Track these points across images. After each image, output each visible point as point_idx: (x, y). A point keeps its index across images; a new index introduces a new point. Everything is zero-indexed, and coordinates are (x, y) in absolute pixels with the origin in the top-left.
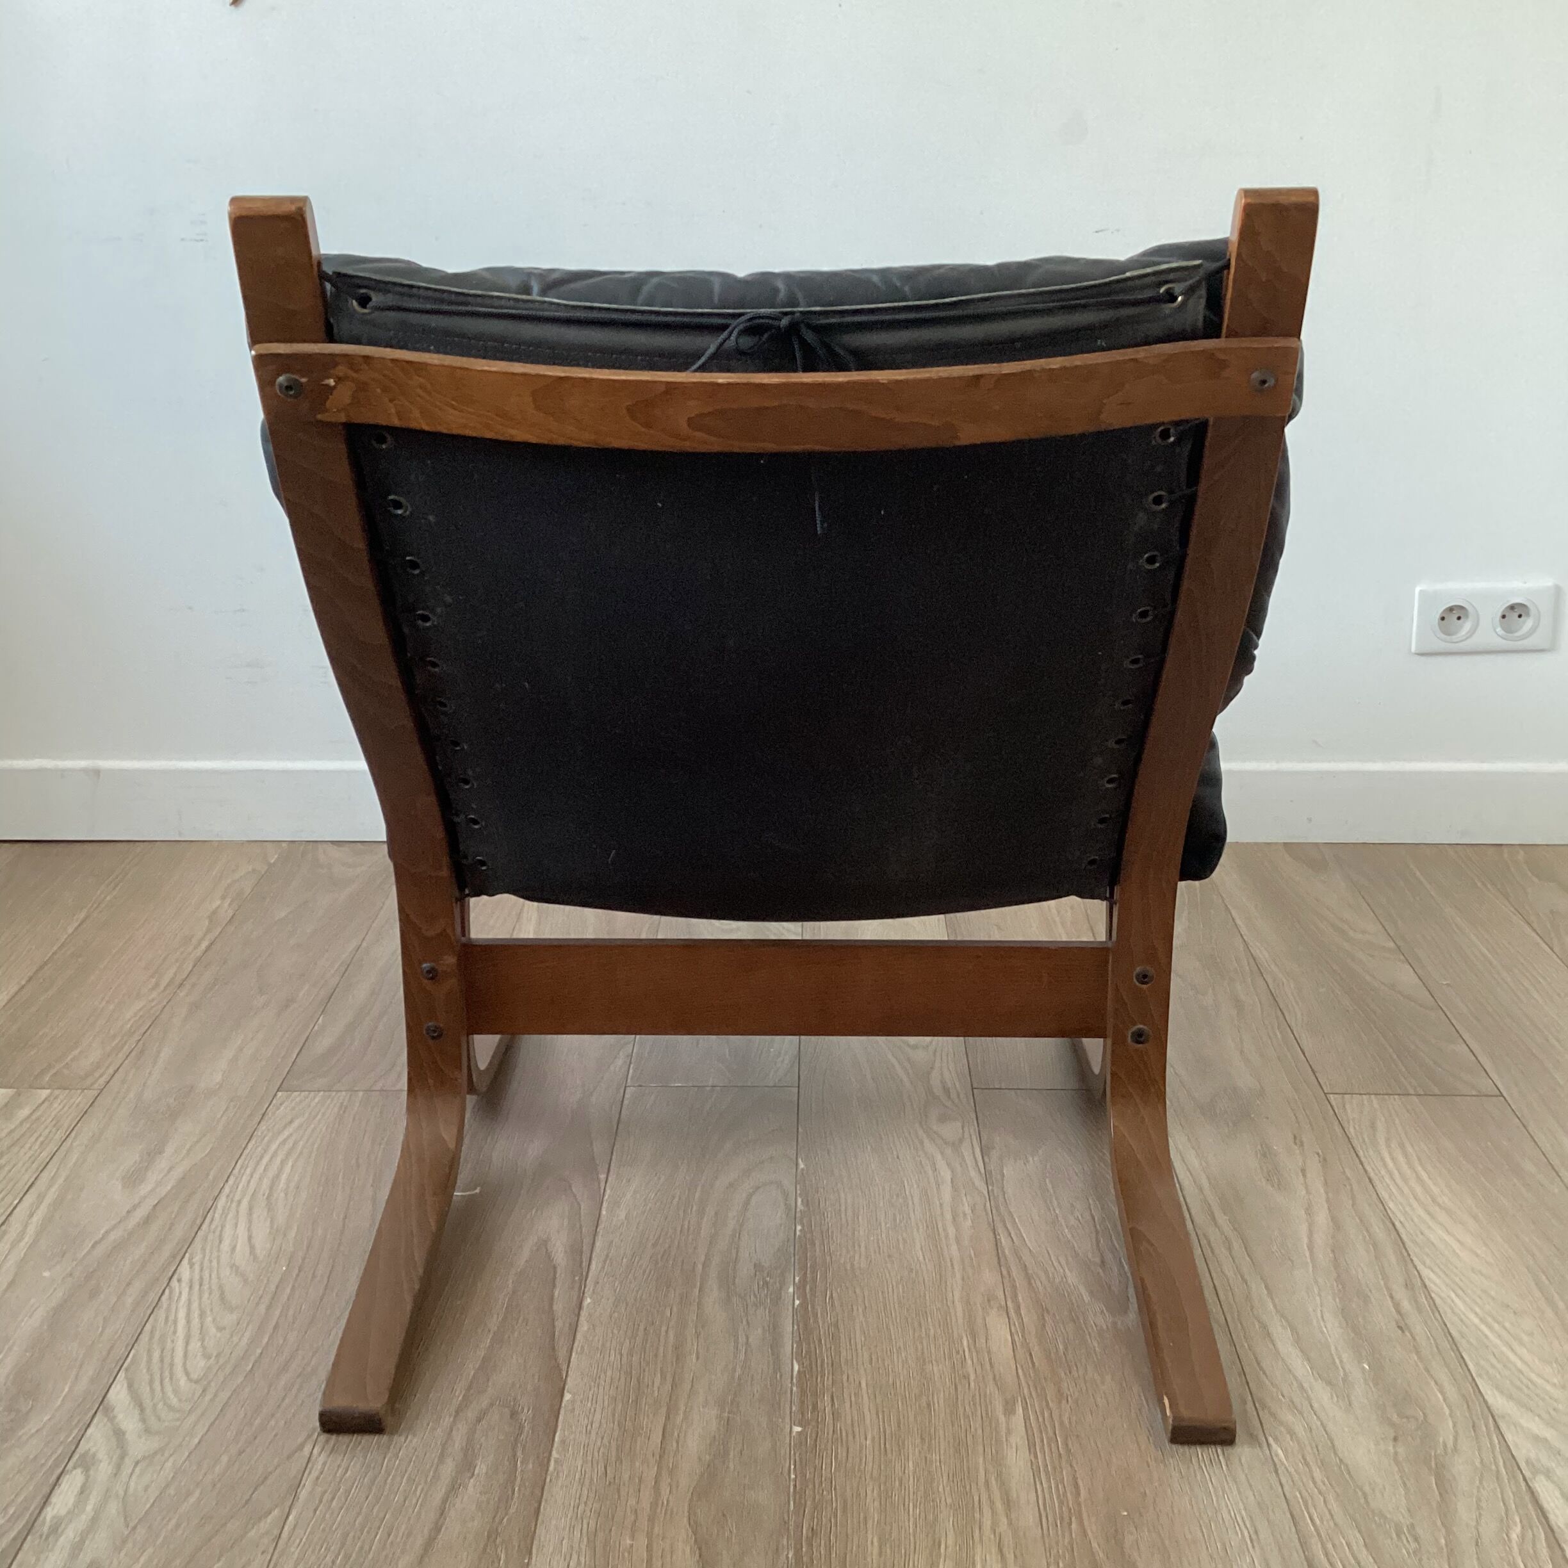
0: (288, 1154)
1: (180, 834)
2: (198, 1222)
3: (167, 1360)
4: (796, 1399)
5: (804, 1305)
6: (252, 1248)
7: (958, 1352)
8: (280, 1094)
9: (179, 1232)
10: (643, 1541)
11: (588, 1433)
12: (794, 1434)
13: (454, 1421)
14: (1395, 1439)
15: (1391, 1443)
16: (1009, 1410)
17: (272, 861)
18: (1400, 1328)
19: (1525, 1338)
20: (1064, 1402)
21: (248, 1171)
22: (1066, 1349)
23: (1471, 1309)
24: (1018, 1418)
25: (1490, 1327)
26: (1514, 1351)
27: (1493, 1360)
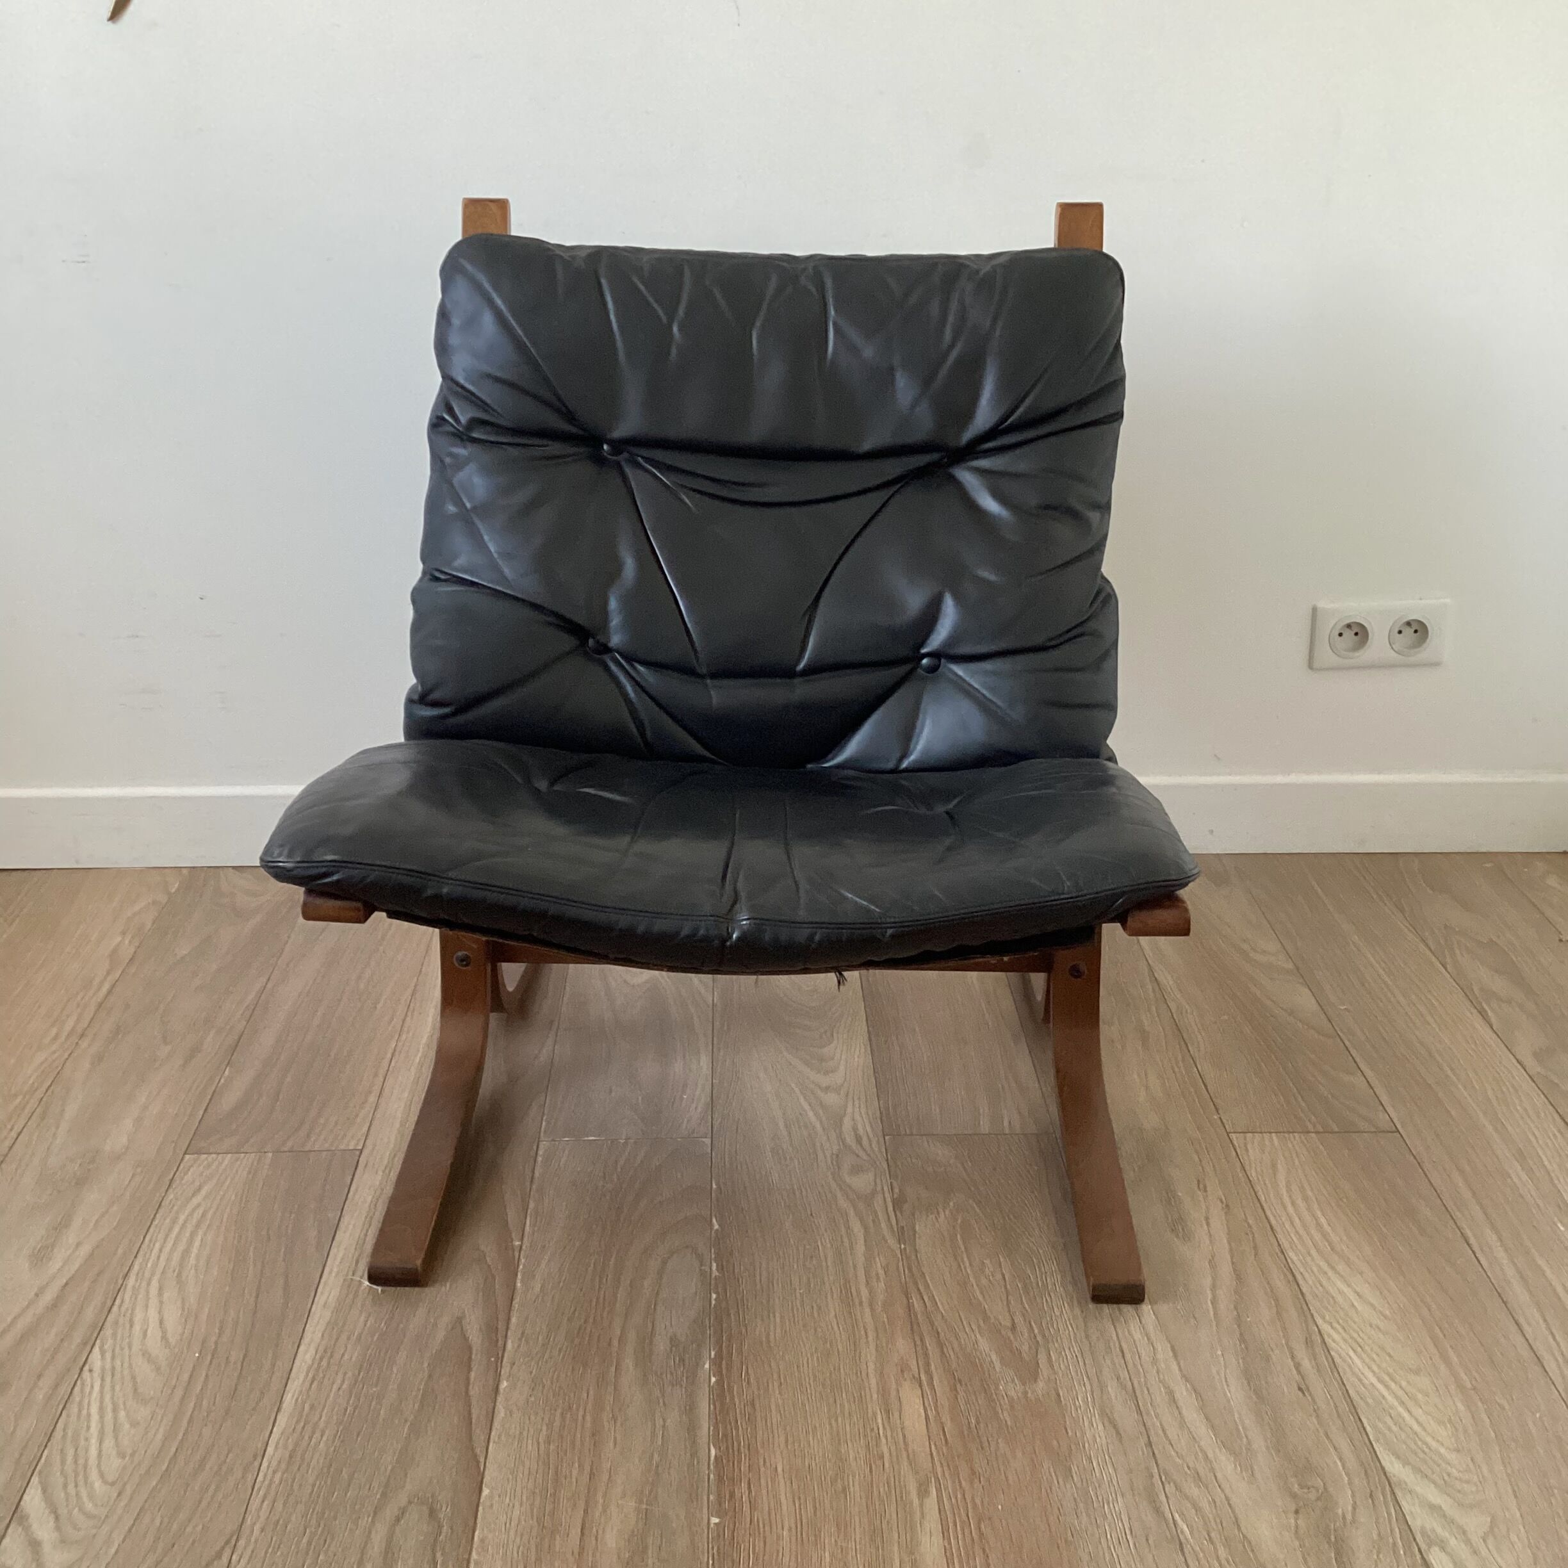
0: (198, 1226)
1: (77, 862)
2: (109, 1303)
3: (81, 1461)
4: (713, 1488)
5: (720, 1382)
6: (164, 1332)
7: (872, 1430)
8: (187, 1157)
9: (89, 1314)
11: (507, 1531)
12: (712, 1525)
13: (373, 1522)
14: (1297, 1512)
15: (1292, 1516)
16: (923, 1493)
17: (173, 890)
18: (1300, 1389)
19: (1420, 1396)
20: (976, 1481)
21: (158, 1245)
22: (978, 1422)
23: (1369, 1368)
24: (932, 1501)
25: (1387, 1387)
26: (1410, 1412)
27: (1389, 1421)
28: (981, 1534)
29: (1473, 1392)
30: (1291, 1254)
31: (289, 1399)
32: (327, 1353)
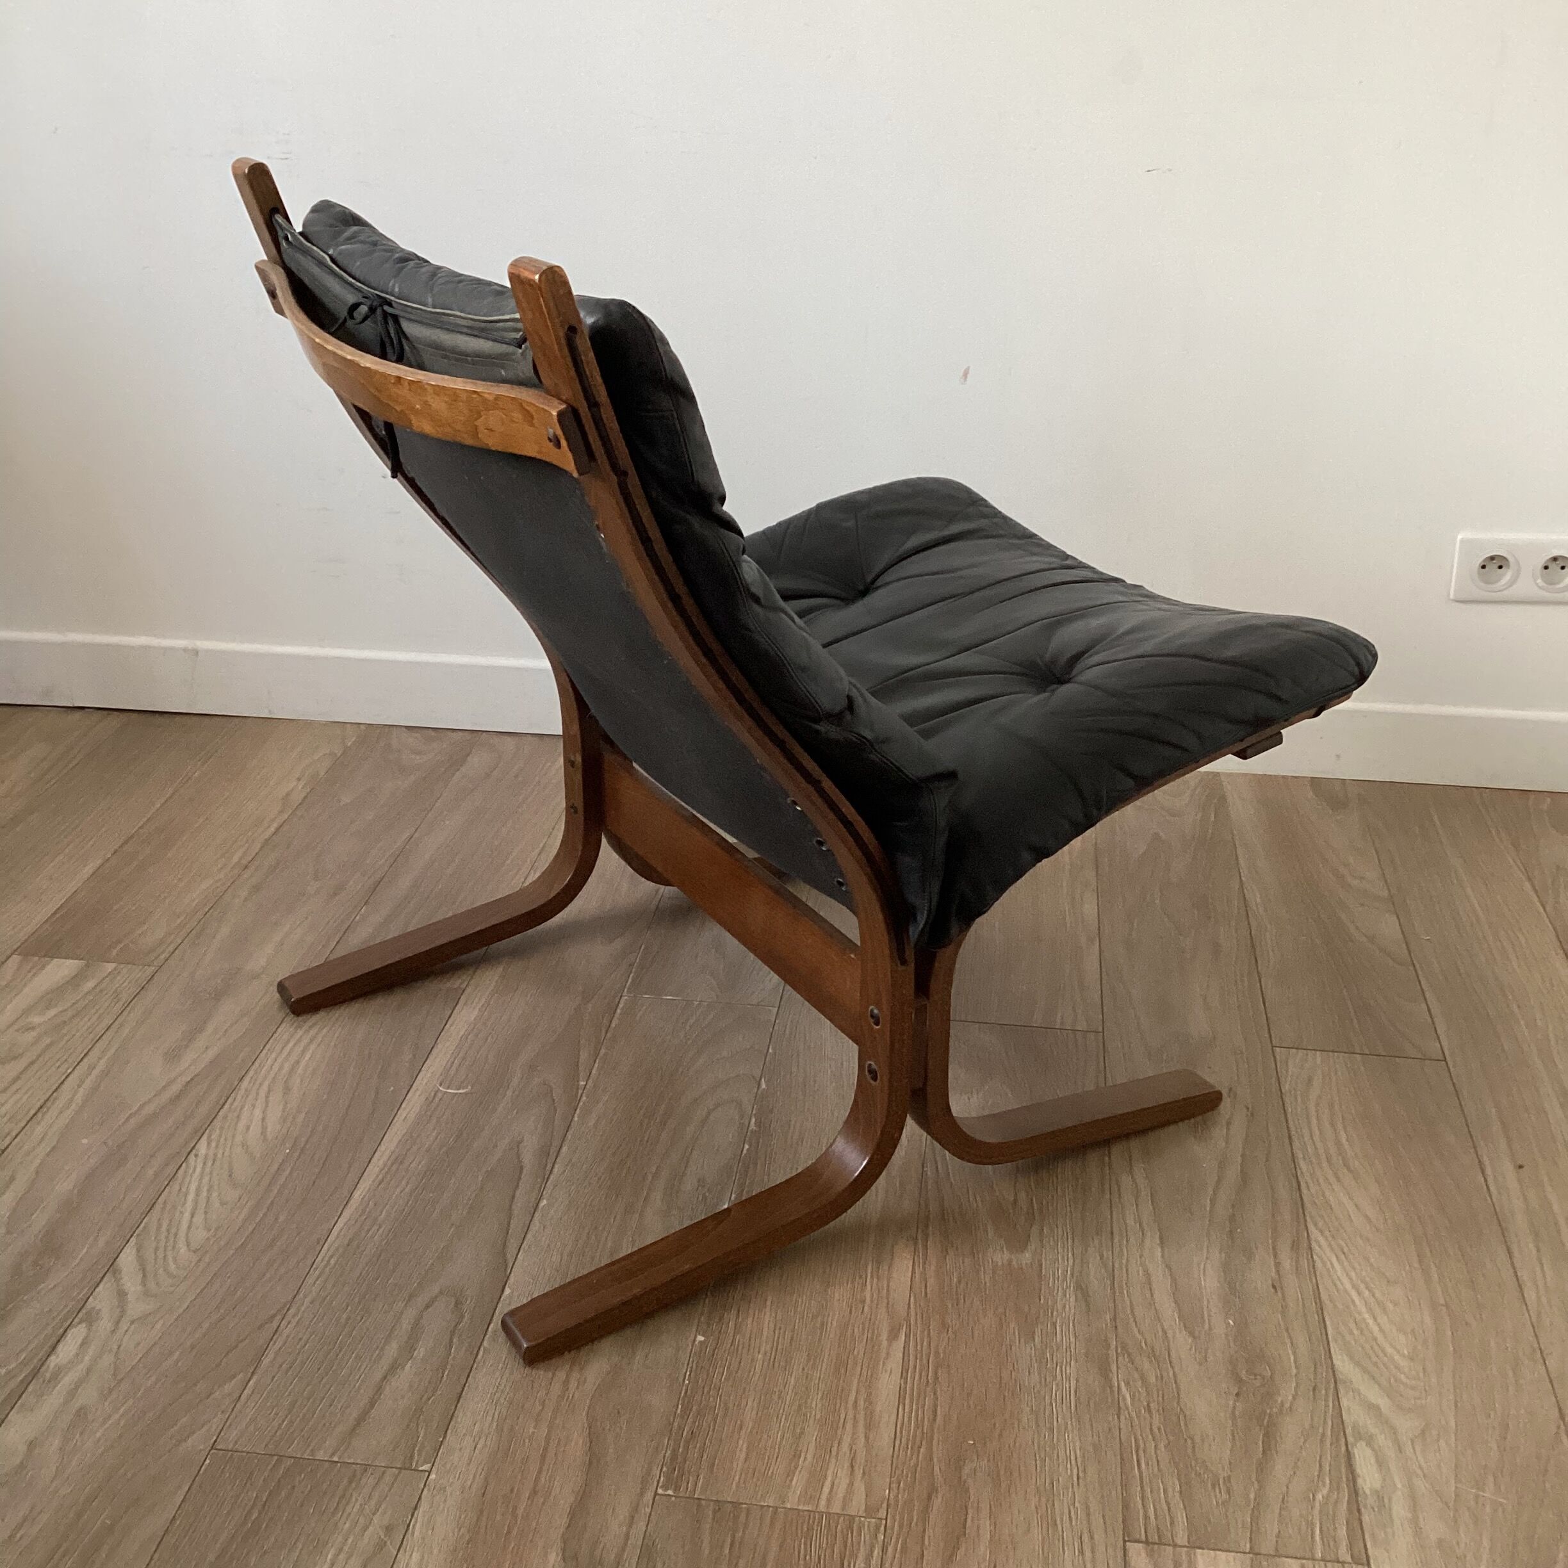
0: (311, 1041)
1: (270, 712)
2: (223, 1100)
3: (173, 1230)
4: (706, 1310)
6: (264, 1128)
7: (861, 1278)
9: (204, 1109)
10: (543, 1430)
12: (696, 1343)
13: (407, 1304)
14: (1237, 1395)
15: (1232, 1398)
16: (893, 1336)
17: (349, 744)
18: (1274, 1287)
19: (1390, 1306)
20: (944, 1332)
21: (274, 1055)
22: (959, 1282)
23: (1347, 1274)
24: (899, 1346)
25: (1359, 1293)
26: (1375, 1319)
27: (1352, 1326)
28: (936, 1378)
29: (1444, 1308)
30: (1303, 1165)
31: (358, 1195)
32: (398, 1160)
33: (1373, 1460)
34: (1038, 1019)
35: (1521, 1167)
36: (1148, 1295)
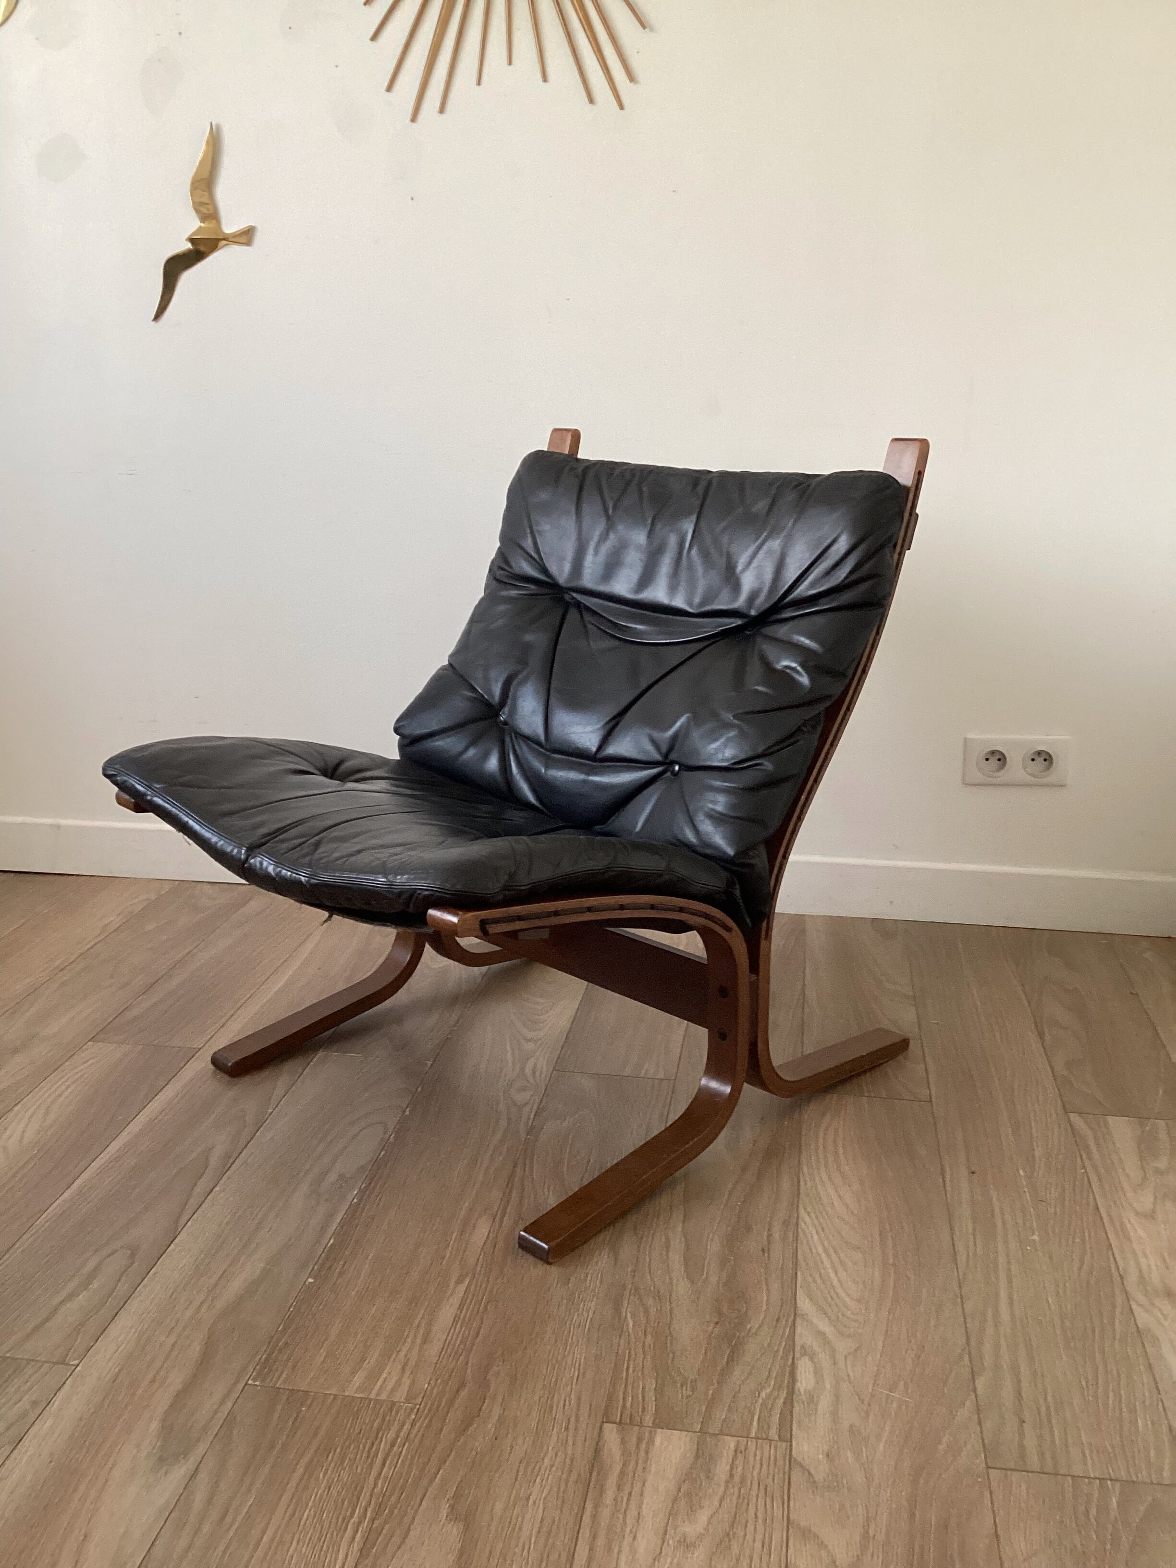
0: (75, 1081)
1: (110, 872)
4: (320, 1261)
5: (358, 1203)
6: (22, 1138)
7: (446, 1241)
8: (90, 1042)
10: (172, 1339)
11: (173, 1272)
12: (307, 1283)
13: (93, 1255)
14: (717, 1323)
15: (712, 1325)
16: (459, 1281)
18: (763, 1250)
19: (850, 1265)
20: (500, 1279)
21: (43, 1091)
23: (822, 1243)
24: (462, 1288)
25: (828, 1256)
26: (836, 1273)
27: (817, 1277)
28: (486, 1309)
29: (892, 1266)
30: (805, 1169)
31: (78, 1182)
32: (116, 1160)
33: (811, 1369)
34: (628, 1071)
35: (973, 1173)
36: (664, 1253)
